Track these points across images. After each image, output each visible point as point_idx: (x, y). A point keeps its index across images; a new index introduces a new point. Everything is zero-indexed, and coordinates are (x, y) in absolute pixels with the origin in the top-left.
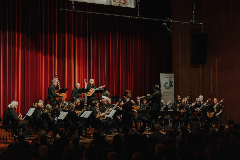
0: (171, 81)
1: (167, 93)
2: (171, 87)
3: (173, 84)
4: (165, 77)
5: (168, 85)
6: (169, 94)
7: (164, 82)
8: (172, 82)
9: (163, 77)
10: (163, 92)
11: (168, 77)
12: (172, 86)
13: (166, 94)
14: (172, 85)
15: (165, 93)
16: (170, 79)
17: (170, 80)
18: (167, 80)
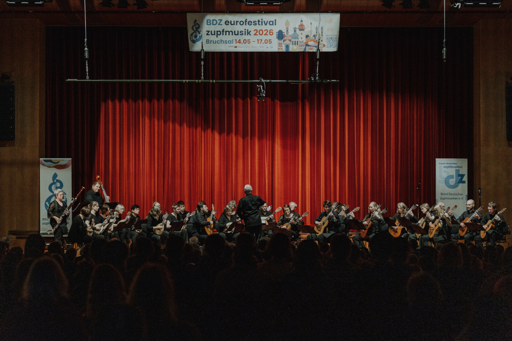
0: (460, 173)
1: (450, 194)
2: (460, 184)
3: (465, 179)
4: (449, 165)
5: (452, 182)
6: (455, 197)
7: (445, 175)
8: (462, 176)
9: (443, 165)
10: (442, 194)
11: (455, 165)
12: (464, 182)
13: (447, 196)
14: (463, 180)
15: (447, 194)
16: (459, 170)
17: (457, 171)
18: (452, 172)
